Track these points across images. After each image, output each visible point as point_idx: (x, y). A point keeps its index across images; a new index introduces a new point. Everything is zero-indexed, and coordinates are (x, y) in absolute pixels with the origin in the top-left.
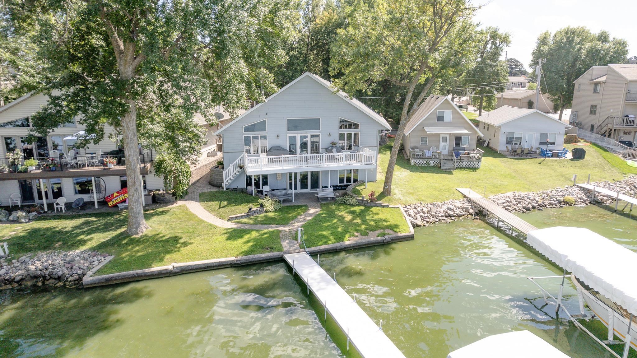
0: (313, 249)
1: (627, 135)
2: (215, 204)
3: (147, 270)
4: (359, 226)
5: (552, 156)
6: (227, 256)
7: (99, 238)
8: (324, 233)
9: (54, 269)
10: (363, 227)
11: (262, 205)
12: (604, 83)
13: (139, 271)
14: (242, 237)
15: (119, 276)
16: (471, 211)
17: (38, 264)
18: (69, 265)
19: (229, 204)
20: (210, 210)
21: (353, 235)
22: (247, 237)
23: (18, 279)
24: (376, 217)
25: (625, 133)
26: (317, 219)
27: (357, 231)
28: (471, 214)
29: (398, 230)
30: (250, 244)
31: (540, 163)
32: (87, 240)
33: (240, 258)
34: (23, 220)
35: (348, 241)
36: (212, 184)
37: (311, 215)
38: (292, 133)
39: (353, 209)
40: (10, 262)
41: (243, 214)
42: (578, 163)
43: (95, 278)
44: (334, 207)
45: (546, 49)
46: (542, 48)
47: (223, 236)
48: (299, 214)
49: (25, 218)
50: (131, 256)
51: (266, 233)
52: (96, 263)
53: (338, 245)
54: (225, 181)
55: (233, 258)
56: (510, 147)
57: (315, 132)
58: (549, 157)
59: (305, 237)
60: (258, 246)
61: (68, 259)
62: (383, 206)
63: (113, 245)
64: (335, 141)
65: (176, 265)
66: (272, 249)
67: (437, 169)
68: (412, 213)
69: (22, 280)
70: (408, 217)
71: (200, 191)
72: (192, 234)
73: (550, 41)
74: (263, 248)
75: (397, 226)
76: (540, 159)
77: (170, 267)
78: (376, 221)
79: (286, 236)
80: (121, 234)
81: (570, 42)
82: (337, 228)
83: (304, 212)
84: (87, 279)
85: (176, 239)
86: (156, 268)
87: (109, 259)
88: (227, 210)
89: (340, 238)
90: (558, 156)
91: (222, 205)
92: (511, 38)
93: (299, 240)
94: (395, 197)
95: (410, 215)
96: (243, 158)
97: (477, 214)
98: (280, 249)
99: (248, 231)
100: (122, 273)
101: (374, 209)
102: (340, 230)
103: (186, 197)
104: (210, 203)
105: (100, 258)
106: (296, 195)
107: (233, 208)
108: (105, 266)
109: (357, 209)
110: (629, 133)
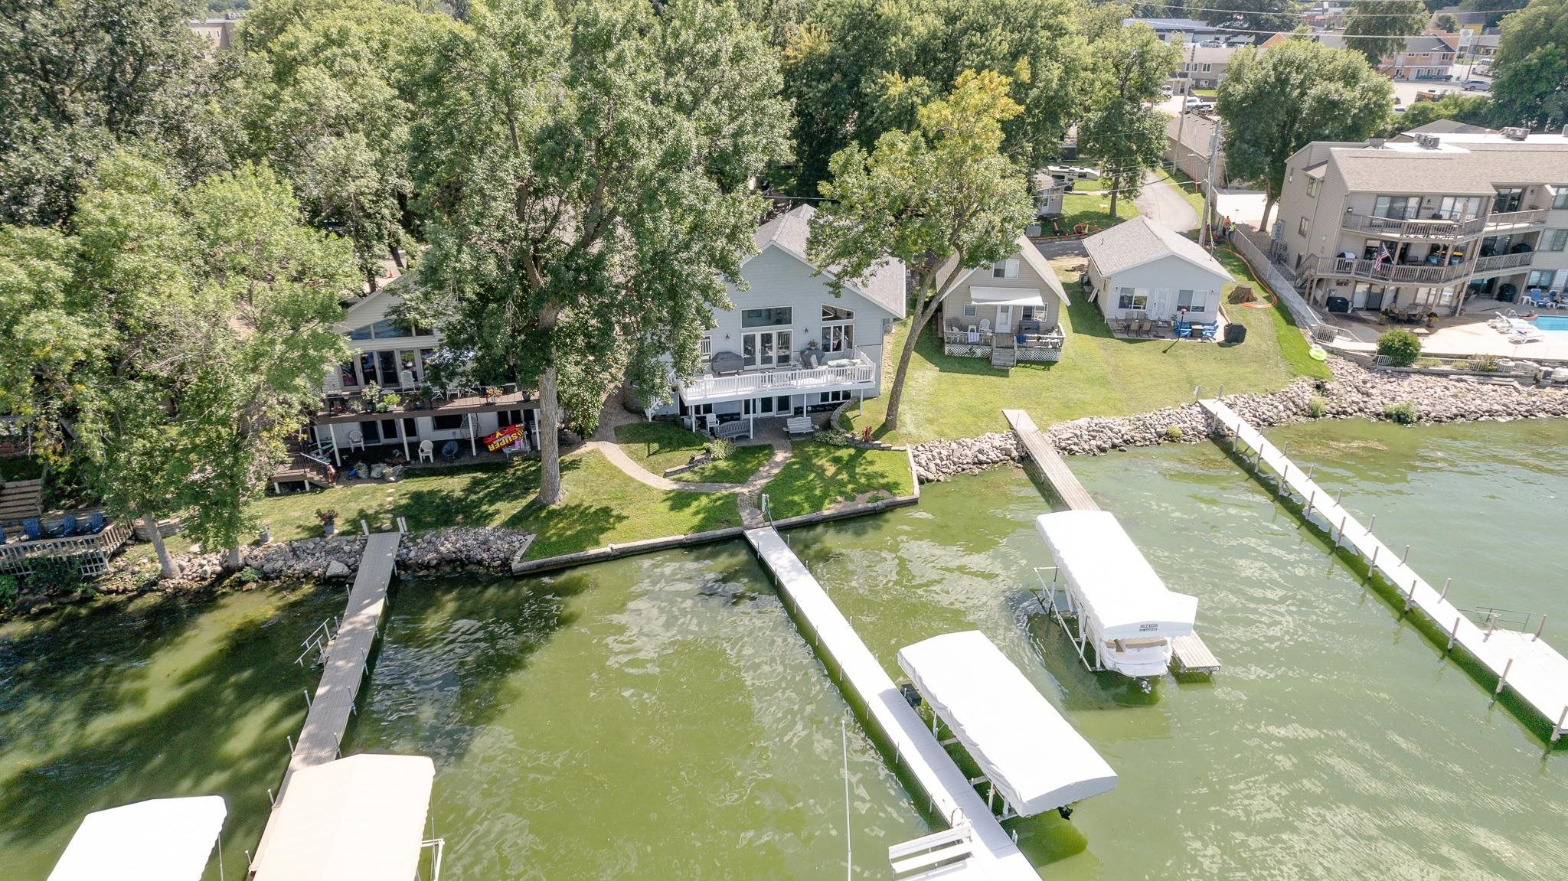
0: (782, 522)
1: (1343, 287)
2: (640, 447)
4: (845, 484)
5: (1190, 337)
6: (674, 534)
7: (506, 509)
8: (796, 498)
10: (850, 486)
11: (708, 451)
12: (1322, 182)
14: (688, 505)
16: (1014, 454)
17: (448, 545)
19: (661, 449)
20: (635, 457)
21: (835, 501)
22: (695, 505)
23: (432, 562)
24: (870, 469)
25: (1339, 284)
26: (788, 475)
27: (841, 493)
28: (1013, 459)
29: (896, 492)
30: (700, 516)
31: (1165, 352)
32: (493, 513)
33: (690, 536)
34: (392, 479)
35: (828, 510)
37: (777, 464)
38: (749, 331)
39: (839, 453)
41: (684, 466)
42: (1230, 351)
43: (525, 564)
44: (811, 450)
47: (663, 504)
48: (760, 464)
49: (393, 474)
50: (560, 535)
51: (719, 499)
52: (518, 544)
53: (814, 516)
54: (649, 407)
55: (682, 537)
56: (1123, 313)
57: (783, 328)
58: (1186, 337)
59: (771, 505)
60: (712, 517)
61: (481, 538)
62: (883, 449)
63: (527, 519)
64: (814, 341)
65: (615, 547)
66: (729, 523)
67: (985, 365)
68: (923, 460)
69: (438, 565)
70: (915, 467)
71: (613, 424)
72: (622, 499)
74: (717, 521)
75: (896, 485)
76: (1167, 342)
77: (608, 550)
78: (869, 477)
79: (745, 502)
80: (533, 502)
82: (813, 489)
83: (767, 460)
84: (516, 564)
85: (606, 511)
86: (593, 551)
87: (529, 539)
88: (660, 458)
89: (817, 505)
90: (1199, 337)
91: (651, 451)
93: (763, 509)
94: (903, 430)
95: (920, 465)
97: (1021, 461)
98: (739, 523)
99: (695, 496)
100: (553, 558)
101: (869, 455)
102: (817, 492)
103: (597, 436)
104: (634, 446)
105: (520, 537)
107: (668, 456)
108: (531, 548)
109: (845, 453)
110: (1346, 284)
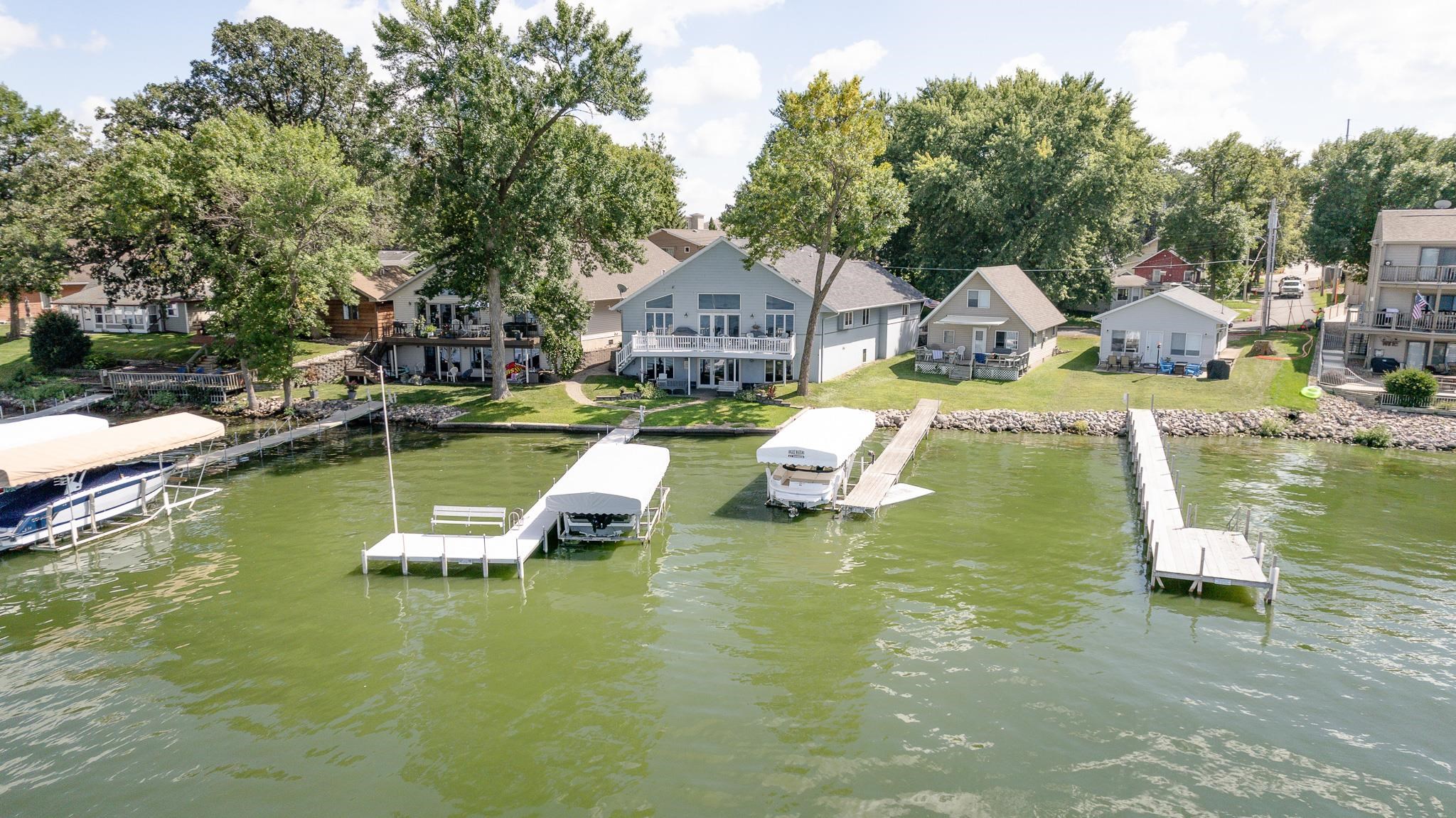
0: (649, 428)
1: (1391, 347)
2: (594, 386)
3: (491, 424)
4: (724, 417)
5: (1173, 373)
6: (564, 424)
7: (466, 400)
8: (675, 419)
9: (423, 416)
10: (727, 418)
11: (639, 391)
13: (485, 424)
14: (590, 412)
15: (466, 425)
17: (414, 412)
18: (434, 415)
19: (607, 387)
20: (585, 390)
21: (704, 423)
22: (596, 412)
24: (755, 412)
26: (685, 408)
27: (715, 420)
29: (762, 424)
30: (592, 417)
31: (1136, 382)
32: (457, 400)
34: (418, 384)
35: (691, 426)
36: (604, 369)
38: (705, 312)
39: (742, 404)
40: (396, 408)
41: (613, 396)
42: (1217, 383)
43: (448, 423)
48: (674, 403)
49: (420, 381)
50: (485, 414)
51: (618, 413)
52: (453, 415)
53: (677, 428)
55: (568, 425)
57: (733, 312)
60: (597, 419)
61: (436, 411)
62: (783, 405)
63: (474, 405)
64: (758, 324)
65: (516, 424)
66: (607, 423)
67: (944, 378)
71: (591, 374)
72: (550, 405)
74: (601, 421)
77: (509, 424)
78: (749, 416)
79: (636, 416)
80: (485, 399)
83: (682, 402)
84: (442, 423)
85: (529, 408)
86: (499, 423)
87: (464, 413)
88: (601, 391)
89: (688, 423)
91: (600, 388)
93: (644, 421)
94: (811, 398)
98: (619, 425)
99: (601, 409)
100: (469, 423)
101: (767, 407)
102: (698, 417)
103: (571, 379)
104: (591, 385)
105: (459, 412)
107: (608, 390)
108: (460, 417)
109: (747, 405)
110: (1395, 343)
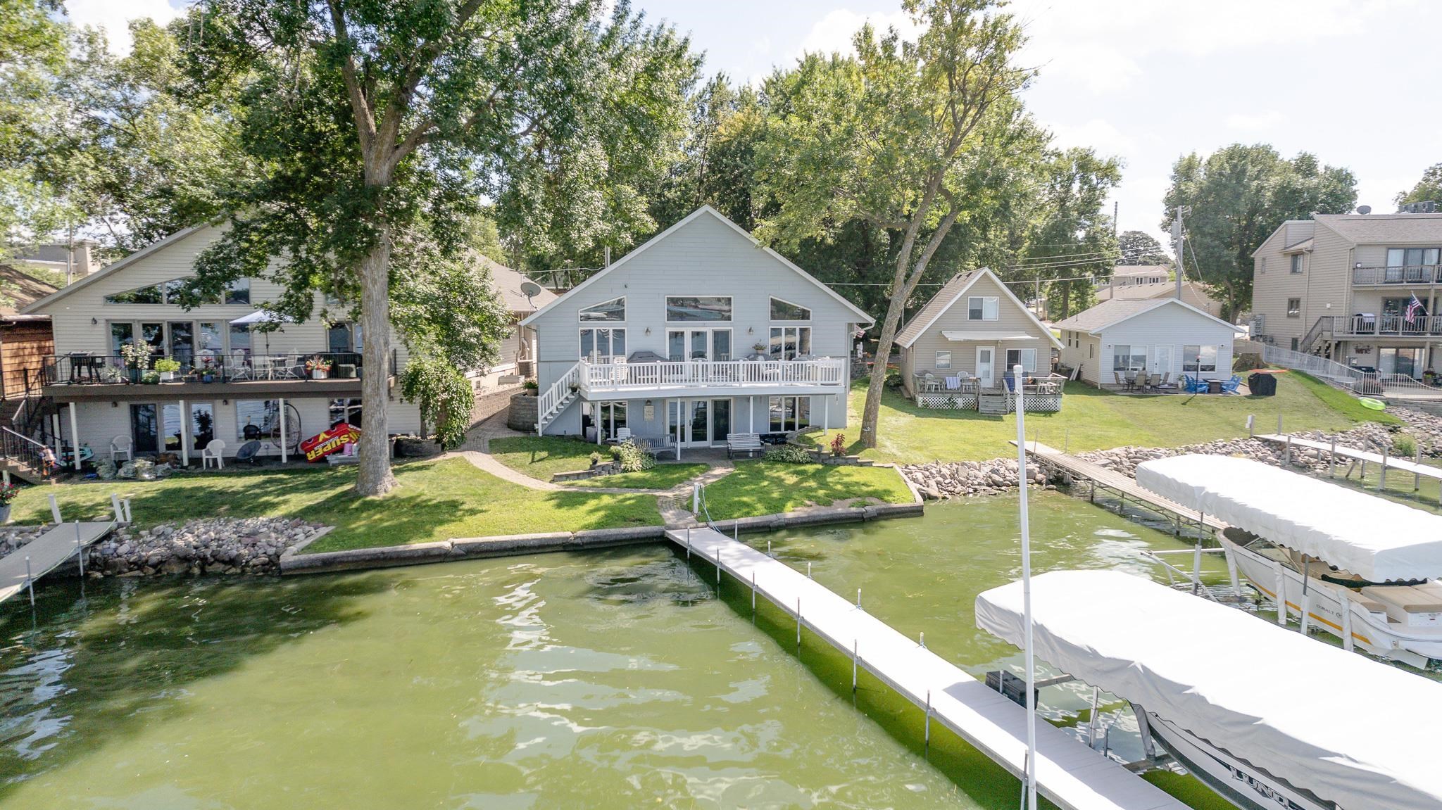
0: (725, 523)
1: (1364, 355)
3: (401, 548)
4: (815, 490)
5: (1209, 391)
6: (555, 531)
7: (299, 501)
8: (745, 499)
9: (220, 546)
10: (821, 492)
11: (617, 457)
12: (1311, 251)
13: (387, 549)
14: (583, 503)
15: (348, 556)
16: (1039, 476)
17: (190, 538)
18: (249, 541)
20: (515, 465)
21: (802, 504)
22: (592, 503)
23: (154, 560)
24: (846, 479)
25: (1359, 351)
26: (729, 481)
27: (809, 498)
28: (1040, 483)
29: (891, 498)
30: (602, 513)
31: (1184, 404)
32: (278, 504)
33: (580, 533)
34: (146, 476)
35: (791, 512)
36: (511, 426)
37: (715, 476)
38: (677, 326)
39: (802, 468)
40: (136, 535)
41: (581, 471)
42: (1262, 402)
43: (303, 557)
44: (762, 465)
45: (1192, 189)
46: (1183, 187)
48: (691, 474)
49: (149, 471)
50: (369, 527)
51: (630, 499)
52: (301, 536)
53: (772, 517)
54: (540, 418)
55: (568, 534)
56: (1122, 375)
57: (721, 326)
58: (1203, 392)
59: (706, 506)
60: (615, 516)
61: (246, 531)
62: (862, 465)
63: (329, 510)
64: (762, 343)
65: (457, 541)
66: (642, 521)
67: (973, 412)
68: (919, 476)
69: (161, 562)
70: (910, 483)
71: (490, 436)
72: (484, 496)
73: (1201, 175)
74: (625, 520)
75: (888, 492)
76: (1185, 396)
77: (447, 544)
78: (846, 485)
79: (668, 504)
80: (345, 494)
81: (1239, 174)
82: (768, 493)
83: (701, 473)
84: (288, 558)
85: (454, 505)
86: (418, 545)
87: (323, 531)
88: (548, 464)
89: (777, 506)
90: (1221, 390)
91: (537, 457)
92: (1119, 170)
94: (884, 450)
95: (915, 480)
96: (578, 371)
97: (1052, 482)
98: (659, 521)
100: (353, 551)
101: (843, 469)
102: (775, 495)
103: (463, 446)
104: (511, 456)
105: (307, 528)
106: (684, 451)
107: (561, 462)
108: (320, 541)
109: (811, 468)
110: (1367, 351)
